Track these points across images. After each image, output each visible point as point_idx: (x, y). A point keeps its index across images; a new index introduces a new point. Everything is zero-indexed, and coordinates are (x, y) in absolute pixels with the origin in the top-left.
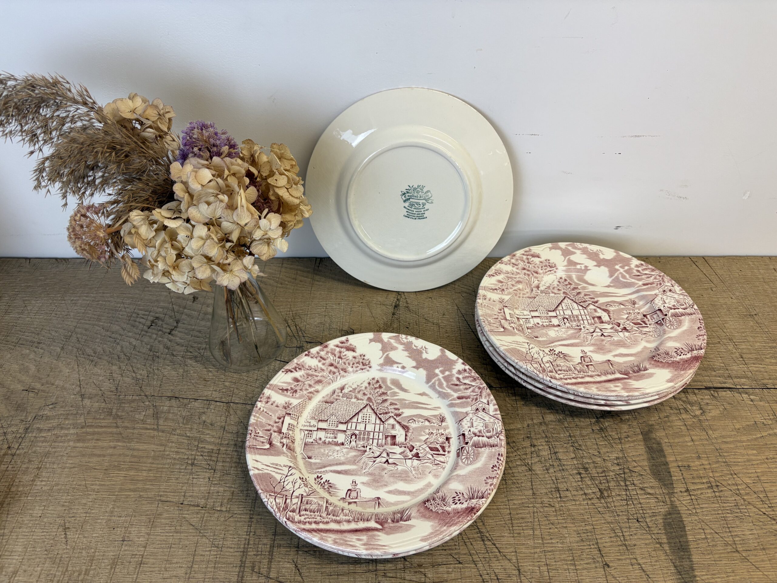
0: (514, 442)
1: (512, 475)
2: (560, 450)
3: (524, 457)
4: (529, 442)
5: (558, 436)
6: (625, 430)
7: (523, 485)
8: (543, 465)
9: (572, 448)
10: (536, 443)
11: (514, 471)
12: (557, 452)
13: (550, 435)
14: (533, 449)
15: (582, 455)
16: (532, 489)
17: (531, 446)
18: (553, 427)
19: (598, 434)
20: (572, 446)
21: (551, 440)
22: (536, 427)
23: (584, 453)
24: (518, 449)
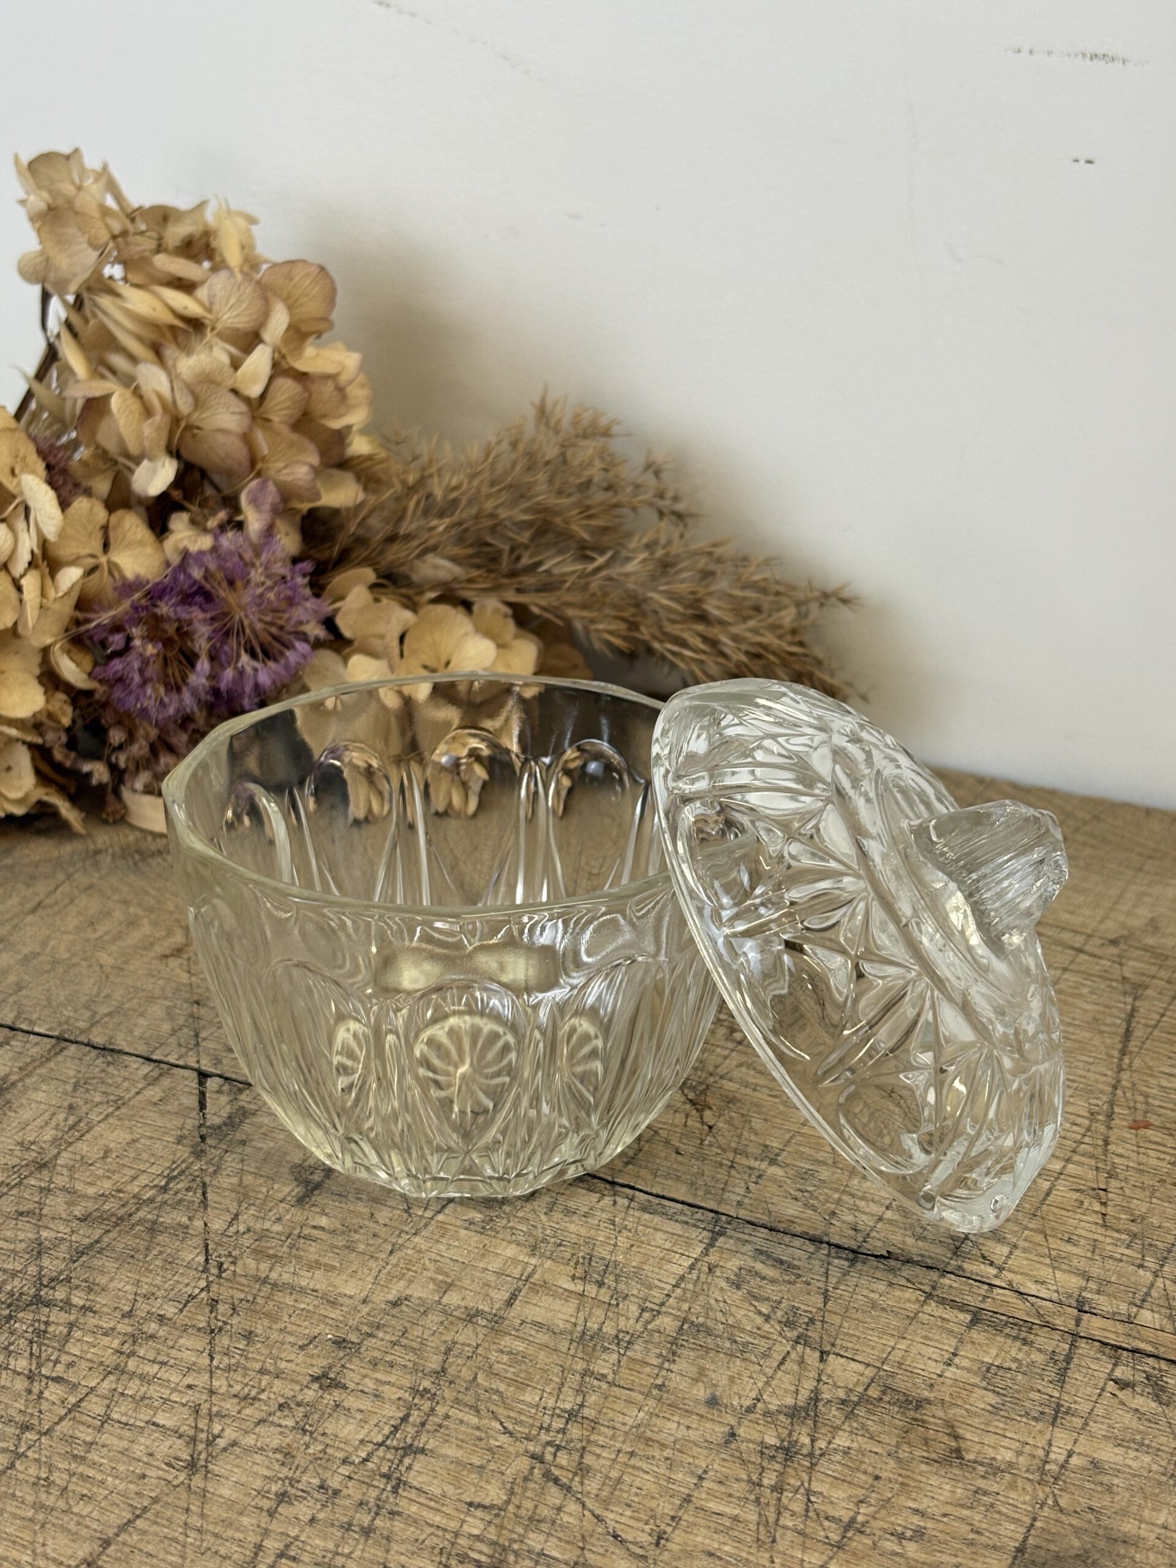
0: (249, 1336)
1: (79, 1451)
2: (451, 1451)
3: (231, 1406)
4: (325, 1363)
5: (510, 1391)
6: (924, 1504)
7: (79, 1508)
8: (285, 1472)
9: (524, 1463)
10: (350, 1379)
11: (105, 1438)
12: (422, 1451)
13: (466, 1374)
14: (310, 1395)
15: (545, 1512)
16: (106, 1543)
17: (316, 1379)
18: (519, 1346)
19: (744, 1462)
20: (538, 1458)
21: (448, 1394)
22: (432, 1320)
23: (572, 1507)
24: (229, 1369)
